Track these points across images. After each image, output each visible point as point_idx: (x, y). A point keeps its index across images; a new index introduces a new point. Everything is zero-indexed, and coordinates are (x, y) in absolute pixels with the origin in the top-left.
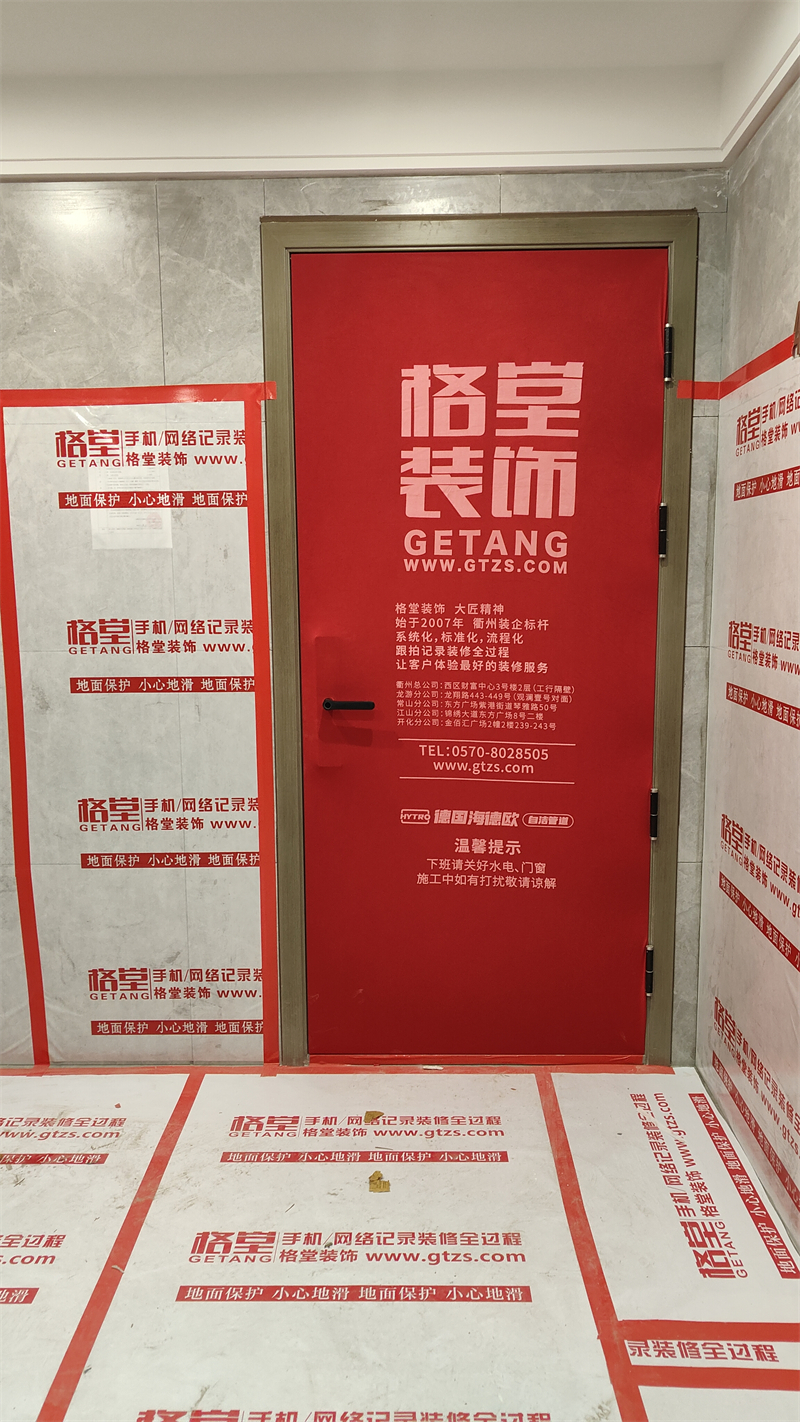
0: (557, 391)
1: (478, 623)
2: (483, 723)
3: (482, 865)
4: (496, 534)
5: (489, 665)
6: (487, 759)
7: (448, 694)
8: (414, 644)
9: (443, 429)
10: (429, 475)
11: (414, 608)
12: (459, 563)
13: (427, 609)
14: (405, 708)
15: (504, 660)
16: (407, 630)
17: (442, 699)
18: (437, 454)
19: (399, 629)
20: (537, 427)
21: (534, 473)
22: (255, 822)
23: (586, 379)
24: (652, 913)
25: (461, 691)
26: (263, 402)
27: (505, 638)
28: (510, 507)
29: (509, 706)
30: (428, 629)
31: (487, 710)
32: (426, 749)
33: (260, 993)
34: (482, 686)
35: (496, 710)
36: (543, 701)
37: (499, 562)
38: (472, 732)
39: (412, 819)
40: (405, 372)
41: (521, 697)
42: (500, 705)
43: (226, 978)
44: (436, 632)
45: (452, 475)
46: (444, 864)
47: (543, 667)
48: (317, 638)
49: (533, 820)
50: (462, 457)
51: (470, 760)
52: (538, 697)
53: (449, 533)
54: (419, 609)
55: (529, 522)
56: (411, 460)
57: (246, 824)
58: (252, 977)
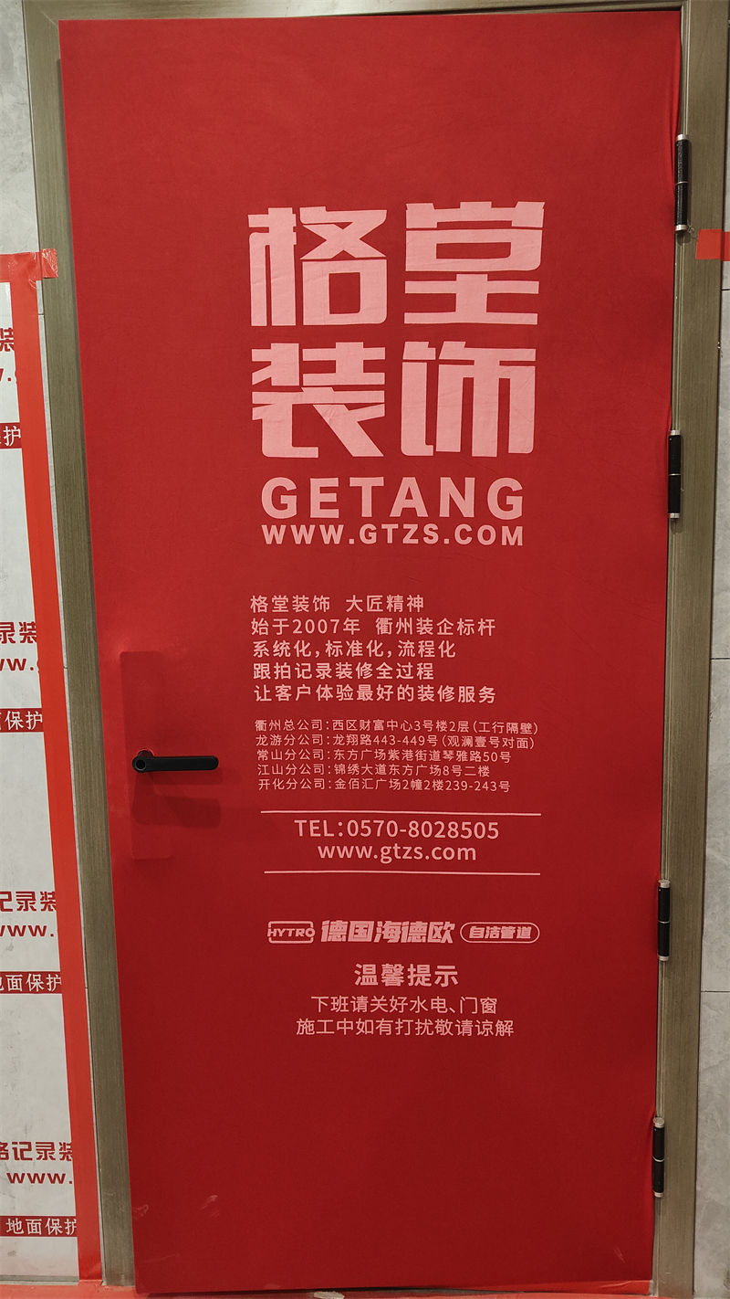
0: (502, 250)
1: (383, 626)
2: (396, 783)
3: (398, 1003)
4: (409, 483)
5: (403, 691)
6: (403, 840)
7: (339, 739)
8: (282, 660)
9: (319, 313)
10: (298, 389)
11: (280, 602)
12: (351, 531)
13: (301, 604)
14: (270, 762)
15: (426, 683)
16: (271, 639)
17: (329, 747)
18: (312, 355)
19: (258, 638)
20: (471, 310)
21: (468, 384)
22: (53, 928)
23: (548, 230)
24: (663, 1067)
25: (359, 733)
26: (38, 283)
27: (427, 648)
28: (431, 438)
29: (436, 755)
30: (304, 636)
31: (401, 762)
32: (306, 827)
33: (70, 1177)
34: (392, 724)
35: (414, 763)
36: (489, 747)
37: (414, 528)
38: (380, 797)
39: (285, 936)
40: (255, 220)
41: (453, 740)
42: (420, 755)
43: (19, 1156)
44: (317, 642)
45: (337, 388)
46: (339, 1003)
47: (487, 693)
48: (123, 655)
49: (476, 933)
50: (350, 358)
51: (376, 842)
52: (481, 741)
53: (334, 482)
54: (289, 605)
55: (461, 464)
56: (268, 364)
57: (39, 931)
58: (57, 1154)
